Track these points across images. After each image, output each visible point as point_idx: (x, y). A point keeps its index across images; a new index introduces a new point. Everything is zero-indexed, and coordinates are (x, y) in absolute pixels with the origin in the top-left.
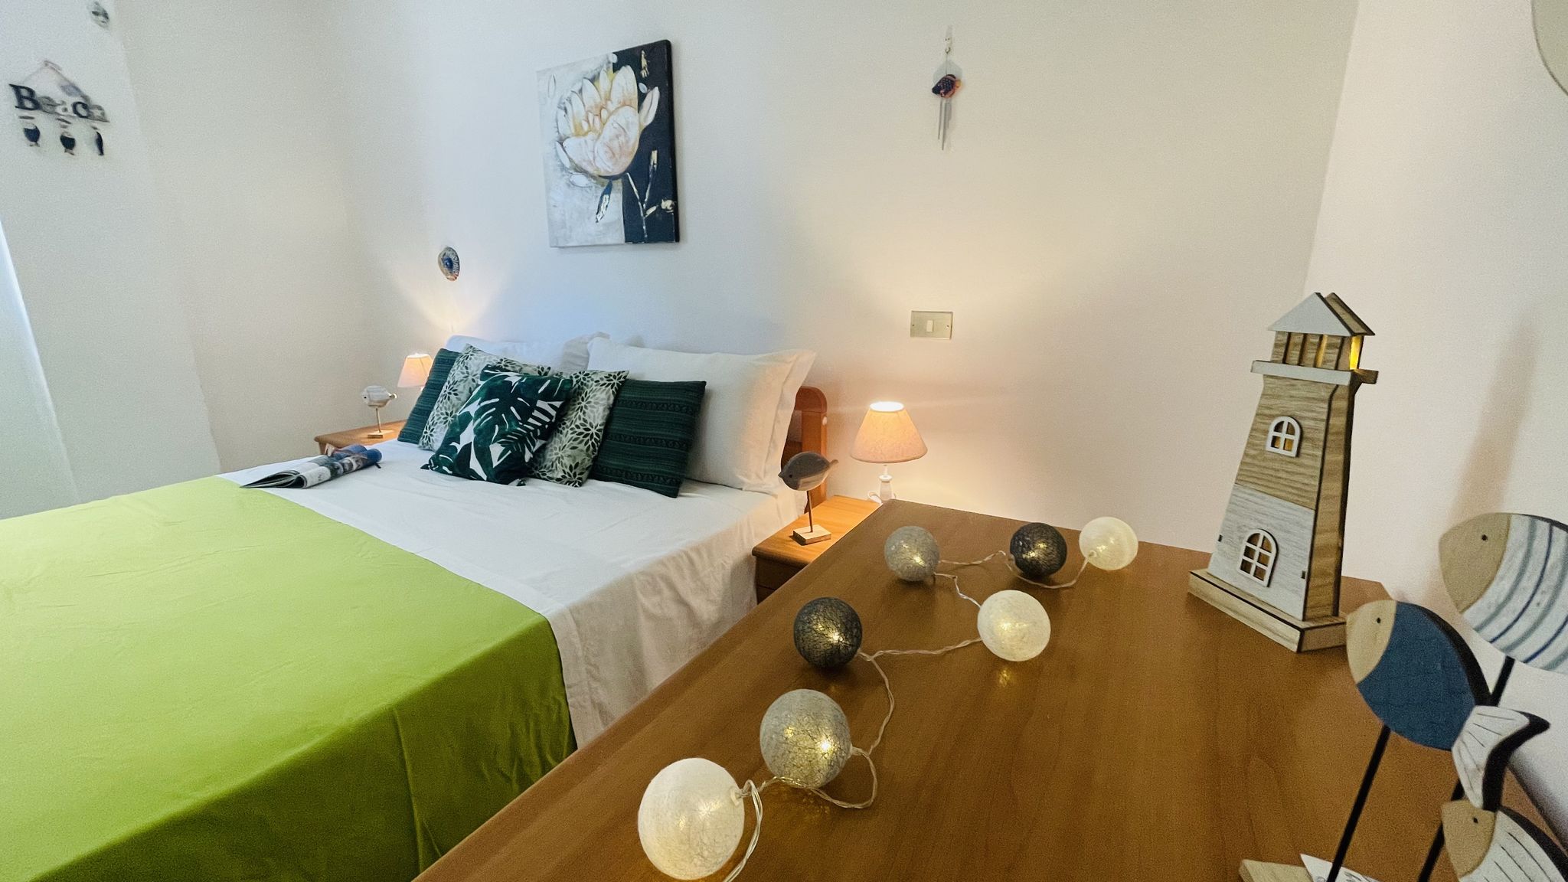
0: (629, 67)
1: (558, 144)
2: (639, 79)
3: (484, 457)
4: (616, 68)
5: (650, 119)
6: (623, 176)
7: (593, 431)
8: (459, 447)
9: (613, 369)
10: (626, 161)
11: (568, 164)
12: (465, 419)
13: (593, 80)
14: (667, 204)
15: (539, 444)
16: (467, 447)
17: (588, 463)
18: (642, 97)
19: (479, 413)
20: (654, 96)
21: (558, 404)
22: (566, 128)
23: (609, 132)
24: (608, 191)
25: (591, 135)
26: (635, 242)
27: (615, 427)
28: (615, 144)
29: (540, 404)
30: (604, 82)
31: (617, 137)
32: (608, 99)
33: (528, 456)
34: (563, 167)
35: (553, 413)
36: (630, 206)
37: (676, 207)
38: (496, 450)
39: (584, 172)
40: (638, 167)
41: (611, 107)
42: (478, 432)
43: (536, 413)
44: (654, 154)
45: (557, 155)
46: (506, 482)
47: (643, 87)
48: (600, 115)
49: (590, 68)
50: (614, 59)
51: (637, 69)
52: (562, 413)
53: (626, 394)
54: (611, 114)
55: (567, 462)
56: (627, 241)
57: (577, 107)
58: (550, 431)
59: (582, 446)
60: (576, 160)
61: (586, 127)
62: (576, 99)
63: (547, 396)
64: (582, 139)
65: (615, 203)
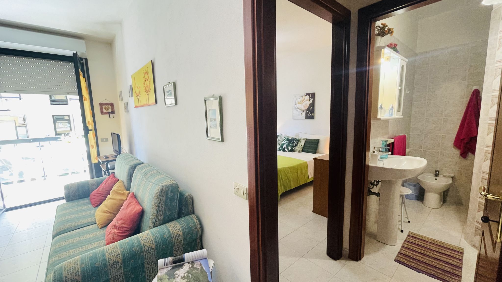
0: (308, 96)
1: (295, 105)
2: (310, 97)
3: (288, 149)
4: (306, 95)
5: (311, 102)
6: (306, 110)
7: (302, 146)
8: (283, 147)
9: (305, 137)
10: (307, 108)
11: (297, 108)
12: (284, 144)
13: (302, 97)
14: (313, 114)
15: (294, 147)
16: (285, 148)
17: (302, 150)
18: (310, 100)
19: (286, 143)
20: (312, 100)
21: (297, 142)
22: (296, 103)
23: (304, 104)
24: (303, 112)
25: (301, 104)
26: (307, 119)
27: (305, 145)
28: (305, 106)
29: (295, 142)
30: (304, 97)
31: (305, 104)
32: (304, 99)
33: (293, 149)
34: (296, 108)
35: (296, 143)
36: (307, 114)
37: (314, 115)
38: (289, 148)
39: (299, 109)
40: (308, 109)
41: (305, 100)
42: (286, 145)
43: (294, 143)
44: (311, 107)
45: (295, 107)
46: (291, 152)
47: (310, 98)
48: (303, 101)
49: (302, 95)
50: (306, 94)
51: (309, 96)
52: (298, 143)
53: (307, 141)
54: (304, 101)
55: (299, 150)
56: (306, 119)
57: (299, 100)
58: (296, 146)
59: (301, 148)
60: (298, 107)
61: (300, 103)
62: (299, 99)
63: (296, 141)
64: (299, 105)
65: (304, 114)
